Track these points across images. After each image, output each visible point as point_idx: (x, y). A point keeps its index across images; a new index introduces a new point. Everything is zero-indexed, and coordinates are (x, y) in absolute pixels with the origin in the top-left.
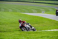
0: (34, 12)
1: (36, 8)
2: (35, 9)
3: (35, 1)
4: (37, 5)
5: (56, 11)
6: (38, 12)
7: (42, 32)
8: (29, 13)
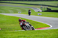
0: (10, 12)
1: (13, 9)
2: (11, 9)
3: (11, 2)
4: (13, 5)
5: (29, 11)
6: (14, 13)
7: (19, 32)
8: (6, 13)
